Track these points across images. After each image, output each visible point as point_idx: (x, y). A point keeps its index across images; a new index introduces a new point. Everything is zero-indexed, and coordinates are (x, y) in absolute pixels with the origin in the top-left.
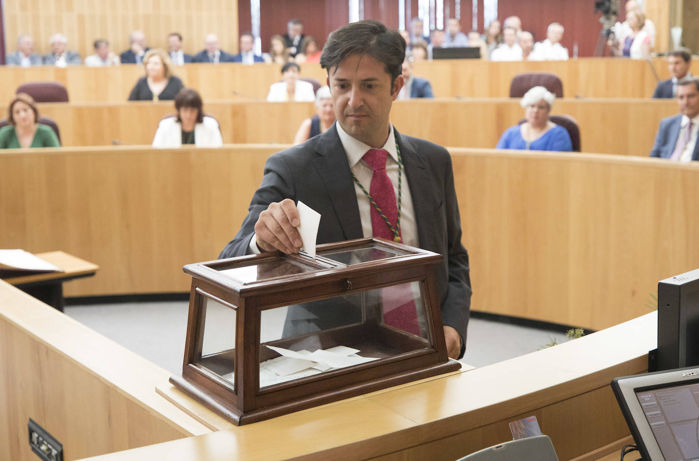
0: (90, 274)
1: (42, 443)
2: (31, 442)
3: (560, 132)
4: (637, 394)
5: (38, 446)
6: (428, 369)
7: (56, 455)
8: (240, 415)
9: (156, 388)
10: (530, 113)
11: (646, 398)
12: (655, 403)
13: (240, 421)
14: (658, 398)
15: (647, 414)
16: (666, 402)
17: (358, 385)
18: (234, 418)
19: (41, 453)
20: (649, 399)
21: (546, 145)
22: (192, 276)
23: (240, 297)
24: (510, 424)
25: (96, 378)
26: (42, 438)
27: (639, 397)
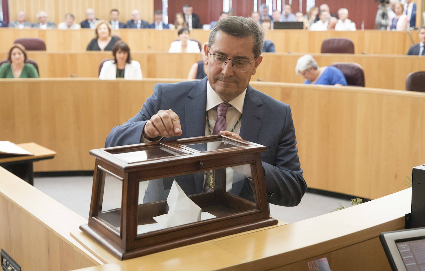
0: (51, 157)
1: (9, 265)
2: (2, 264)
4: (397, 244)
5: (6, 267)
6: (255, 224)
8: (123, 253)
9: (70, 233)
11: (403, 246)
12: (409, 250)
13: (123, 257)
14: (411, 246)
15: (404, 258)
16: (417, 249)
17: (206, 234)
18: (119, 255)
20: (405, 247)
22: (95, 158)
23: (125, 172)
24: (308, 263)
25: (41, 224)
26: (9, 262)
27: (398, 246)
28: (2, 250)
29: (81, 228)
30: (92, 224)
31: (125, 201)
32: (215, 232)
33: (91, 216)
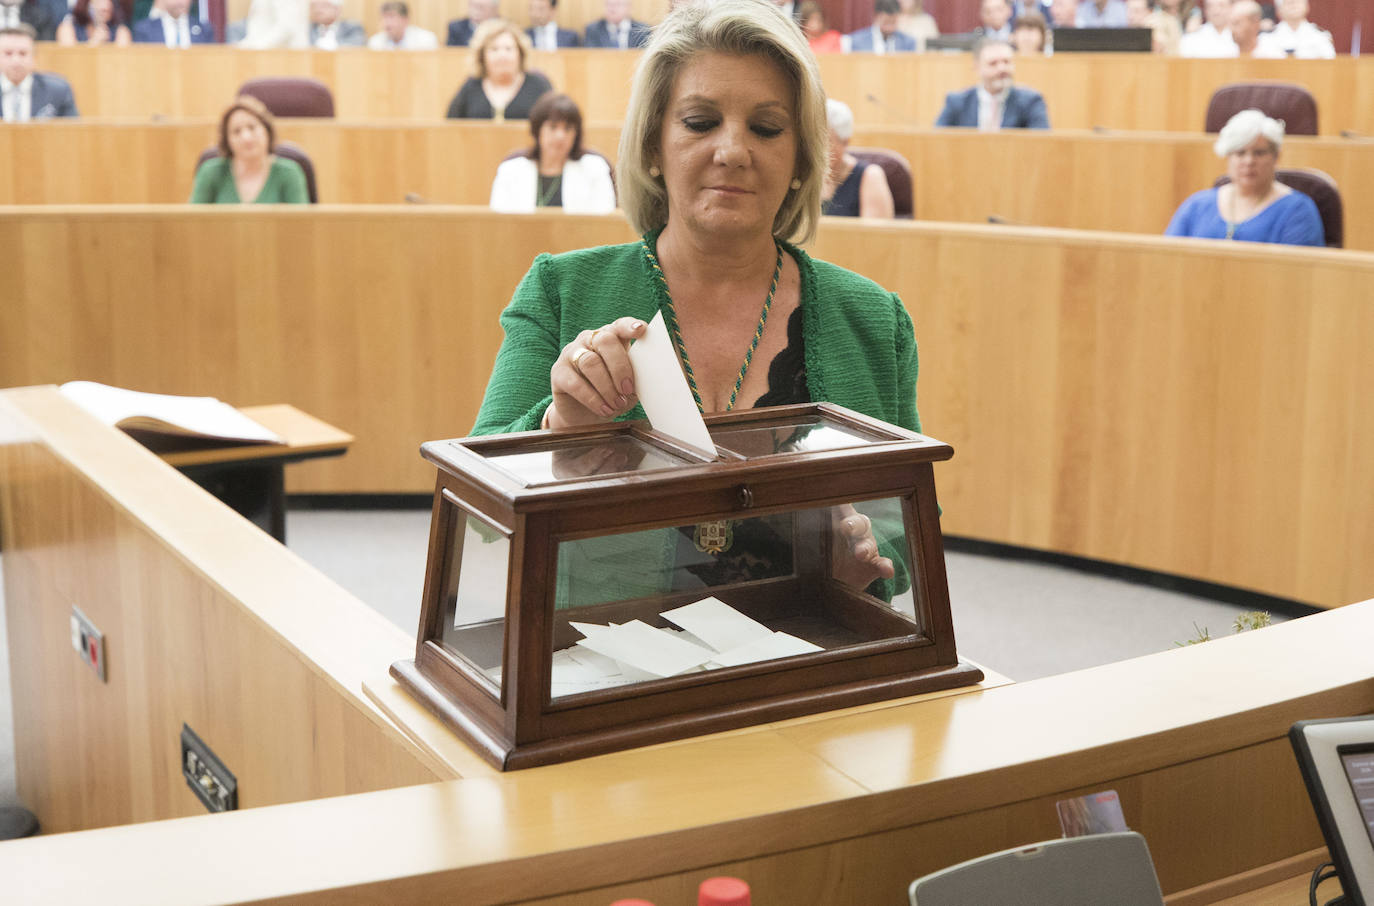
0: (336, 451)
1: (204, 773)
2: (186, 769)
3: (1299, 207)
4: (1345, 758)
5: (196, 777)
6: (911, 679)
7: (226, 798)
8: (509, 750)
9: (363, 684)
10: (1236, 167)
11: (1365, 767)
13: (506, 762)
15: (1363, 801)
17: (759, 704)
18: (496, 755)
19: (201, 790)
20: (1369, 770)
21: (1270, 230)
22: (438, 466)
23: (516, 512)
24: (1057, 804)
25: (292, 654)
26: (204, 762)
27: (1347, 766)
28: (186, 727)
29: (394, 672)
30: (424, 661)
31: (517, 598)
32: (785, 699)
33: (422, 636)
